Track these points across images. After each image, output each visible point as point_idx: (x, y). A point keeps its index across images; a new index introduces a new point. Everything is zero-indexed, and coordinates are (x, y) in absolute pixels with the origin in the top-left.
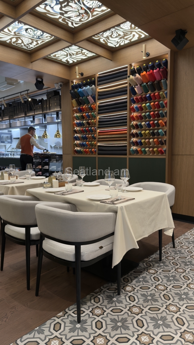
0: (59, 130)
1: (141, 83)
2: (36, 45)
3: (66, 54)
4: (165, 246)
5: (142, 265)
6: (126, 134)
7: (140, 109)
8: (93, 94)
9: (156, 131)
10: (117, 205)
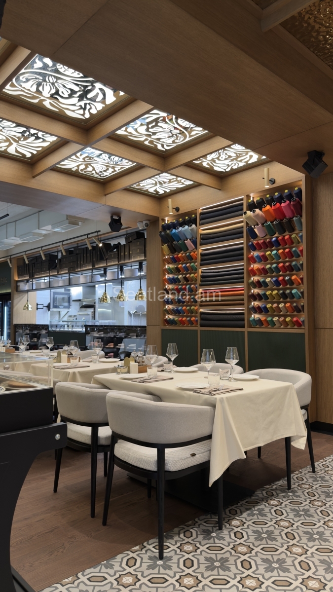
0: (142, 288)
1: (263, 222)
2: (113, 172)
3: (154, 182)
4: (300, 470)
5: (259, 494)
6: (242, 295)
7: (264, 259)
8: (193, 237)
9: (288, 291)
10: (215, 396)
